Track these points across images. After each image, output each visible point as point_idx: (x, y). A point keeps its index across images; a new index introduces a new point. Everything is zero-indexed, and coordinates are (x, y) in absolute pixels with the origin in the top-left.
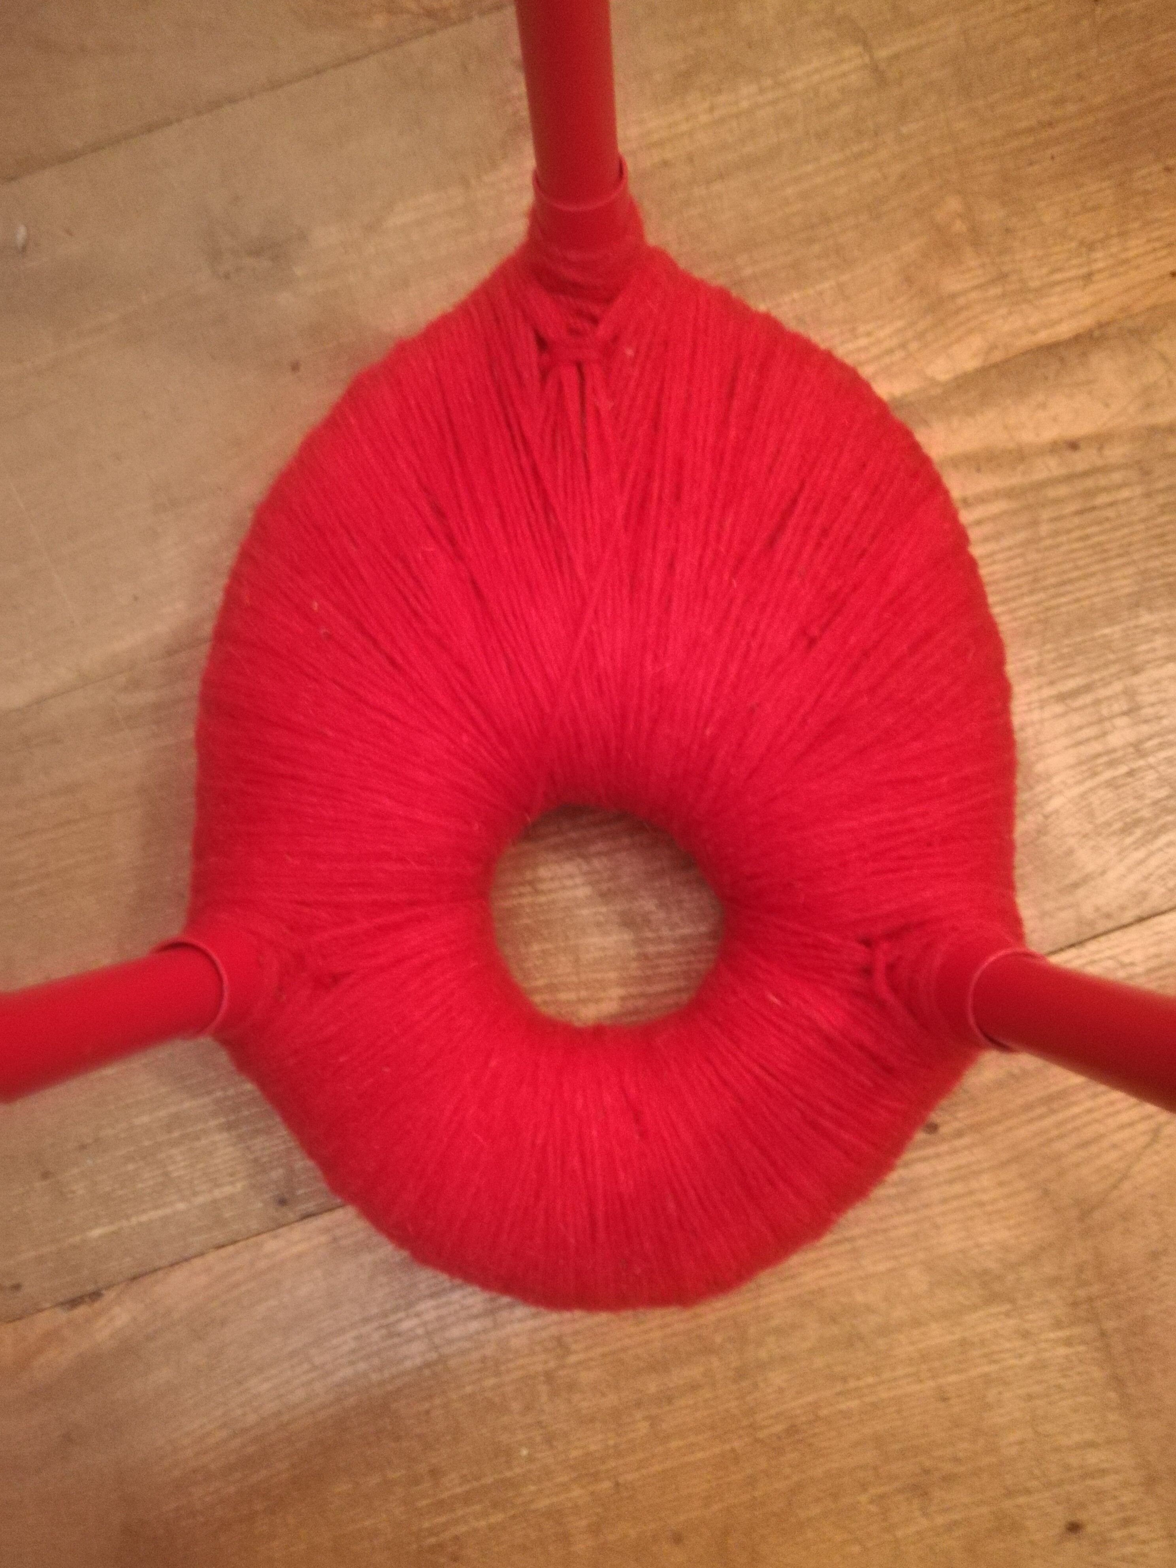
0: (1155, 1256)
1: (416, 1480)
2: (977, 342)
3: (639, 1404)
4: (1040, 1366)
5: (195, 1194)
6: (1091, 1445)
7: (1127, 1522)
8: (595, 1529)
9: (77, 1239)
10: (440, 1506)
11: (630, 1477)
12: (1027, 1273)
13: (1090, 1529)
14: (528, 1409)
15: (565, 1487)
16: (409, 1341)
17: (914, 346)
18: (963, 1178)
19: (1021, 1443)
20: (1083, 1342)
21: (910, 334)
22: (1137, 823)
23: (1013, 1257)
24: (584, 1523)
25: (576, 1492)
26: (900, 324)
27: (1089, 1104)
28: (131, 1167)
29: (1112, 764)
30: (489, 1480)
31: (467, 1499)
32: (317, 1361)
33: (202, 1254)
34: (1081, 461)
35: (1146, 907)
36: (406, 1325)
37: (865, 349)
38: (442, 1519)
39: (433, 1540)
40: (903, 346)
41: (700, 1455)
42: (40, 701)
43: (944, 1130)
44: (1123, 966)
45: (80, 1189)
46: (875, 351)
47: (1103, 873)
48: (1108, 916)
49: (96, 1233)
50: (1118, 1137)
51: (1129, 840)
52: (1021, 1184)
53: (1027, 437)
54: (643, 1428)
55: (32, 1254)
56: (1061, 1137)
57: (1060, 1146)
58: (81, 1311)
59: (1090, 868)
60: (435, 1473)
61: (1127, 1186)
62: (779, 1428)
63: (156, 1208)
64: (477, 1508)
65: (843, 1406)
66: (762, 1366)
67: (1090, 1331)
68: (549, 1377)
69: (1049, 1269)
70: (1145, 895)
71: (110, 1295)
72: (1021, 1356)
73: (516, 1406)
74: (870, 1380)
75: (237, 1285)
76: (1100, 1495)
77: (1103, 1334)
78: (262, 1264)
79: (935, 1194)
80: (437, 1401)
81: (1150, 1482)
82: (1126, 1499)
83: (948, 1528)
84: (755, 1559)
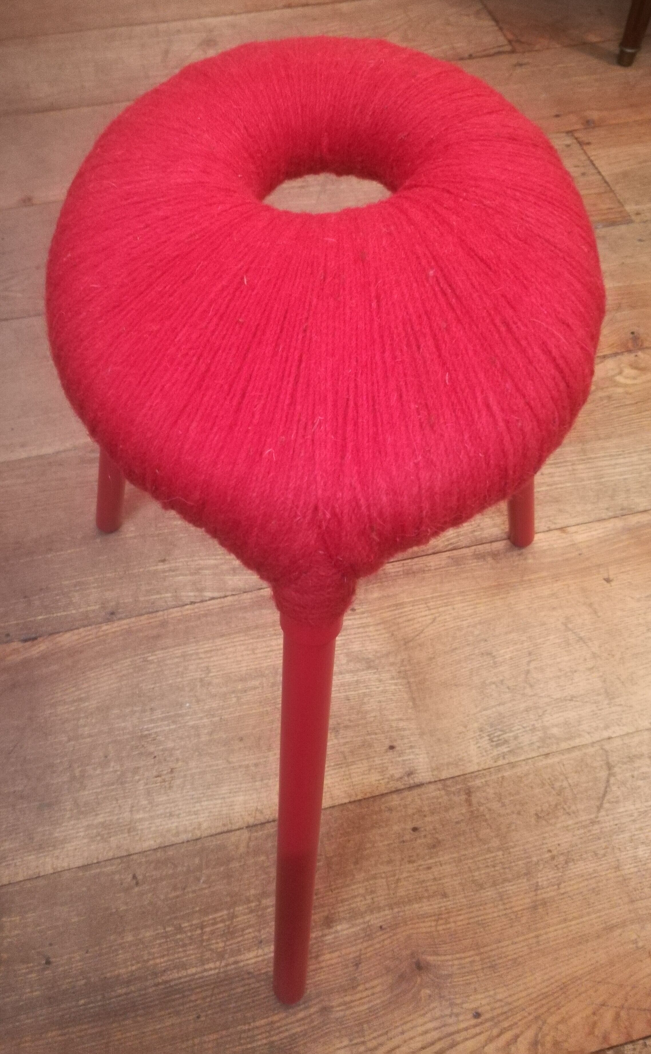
0: (431, 659)
1: (144, 711)
3: (233, 692)
4: (384, 692)
5: (80, 608)
6: (401, 719)
7: (411, 747)
8: (210, 734)
9: (32, 619)
10: (152, 721)
11: (226, 717)
12: (383, 660)
13: (398, 748)
14: (191, 690)
15: (201, 718)
16: (151, 663)
18: (364, 627)
19: (375, 717)
20: (401, 685)
23: (378, 655)
24: (206, 731)
25: (205, 720)
27: (411, 608)
28: (58, 597)
30: (172, 713)
31: (162, 719)
32: (115, 668)
33: (77, 628)
36: (150, 658)
38: (152, 725)
39: (146, 733)
41: (254, 711)
43: (357, 611)
44: (427, 566)
45: (37, 603)
49: (40, 617)
50: (420, 619)
52: (384, 631)
54: (234, 700)
55: (15, 622)
56: (399, 617)
57: (400, 620)
58: (28, 644)
60: (152, 709)
61: (422, 635)
63: (64, 611)
64: (166, 722)
67: (405, 681)
68: (201, 680)
69: (391, 660)
71: (40, 639)
72: (378, 688)
73: (187, 689)
75: (89, 640)
76: (402, 738)
77: (409, 682)
78: (101, 633)
79: (353, 631)
80: (158, 685)
81: (422, 734)
82: (412, 739)
83: (345, 744)
84: (269, 749)
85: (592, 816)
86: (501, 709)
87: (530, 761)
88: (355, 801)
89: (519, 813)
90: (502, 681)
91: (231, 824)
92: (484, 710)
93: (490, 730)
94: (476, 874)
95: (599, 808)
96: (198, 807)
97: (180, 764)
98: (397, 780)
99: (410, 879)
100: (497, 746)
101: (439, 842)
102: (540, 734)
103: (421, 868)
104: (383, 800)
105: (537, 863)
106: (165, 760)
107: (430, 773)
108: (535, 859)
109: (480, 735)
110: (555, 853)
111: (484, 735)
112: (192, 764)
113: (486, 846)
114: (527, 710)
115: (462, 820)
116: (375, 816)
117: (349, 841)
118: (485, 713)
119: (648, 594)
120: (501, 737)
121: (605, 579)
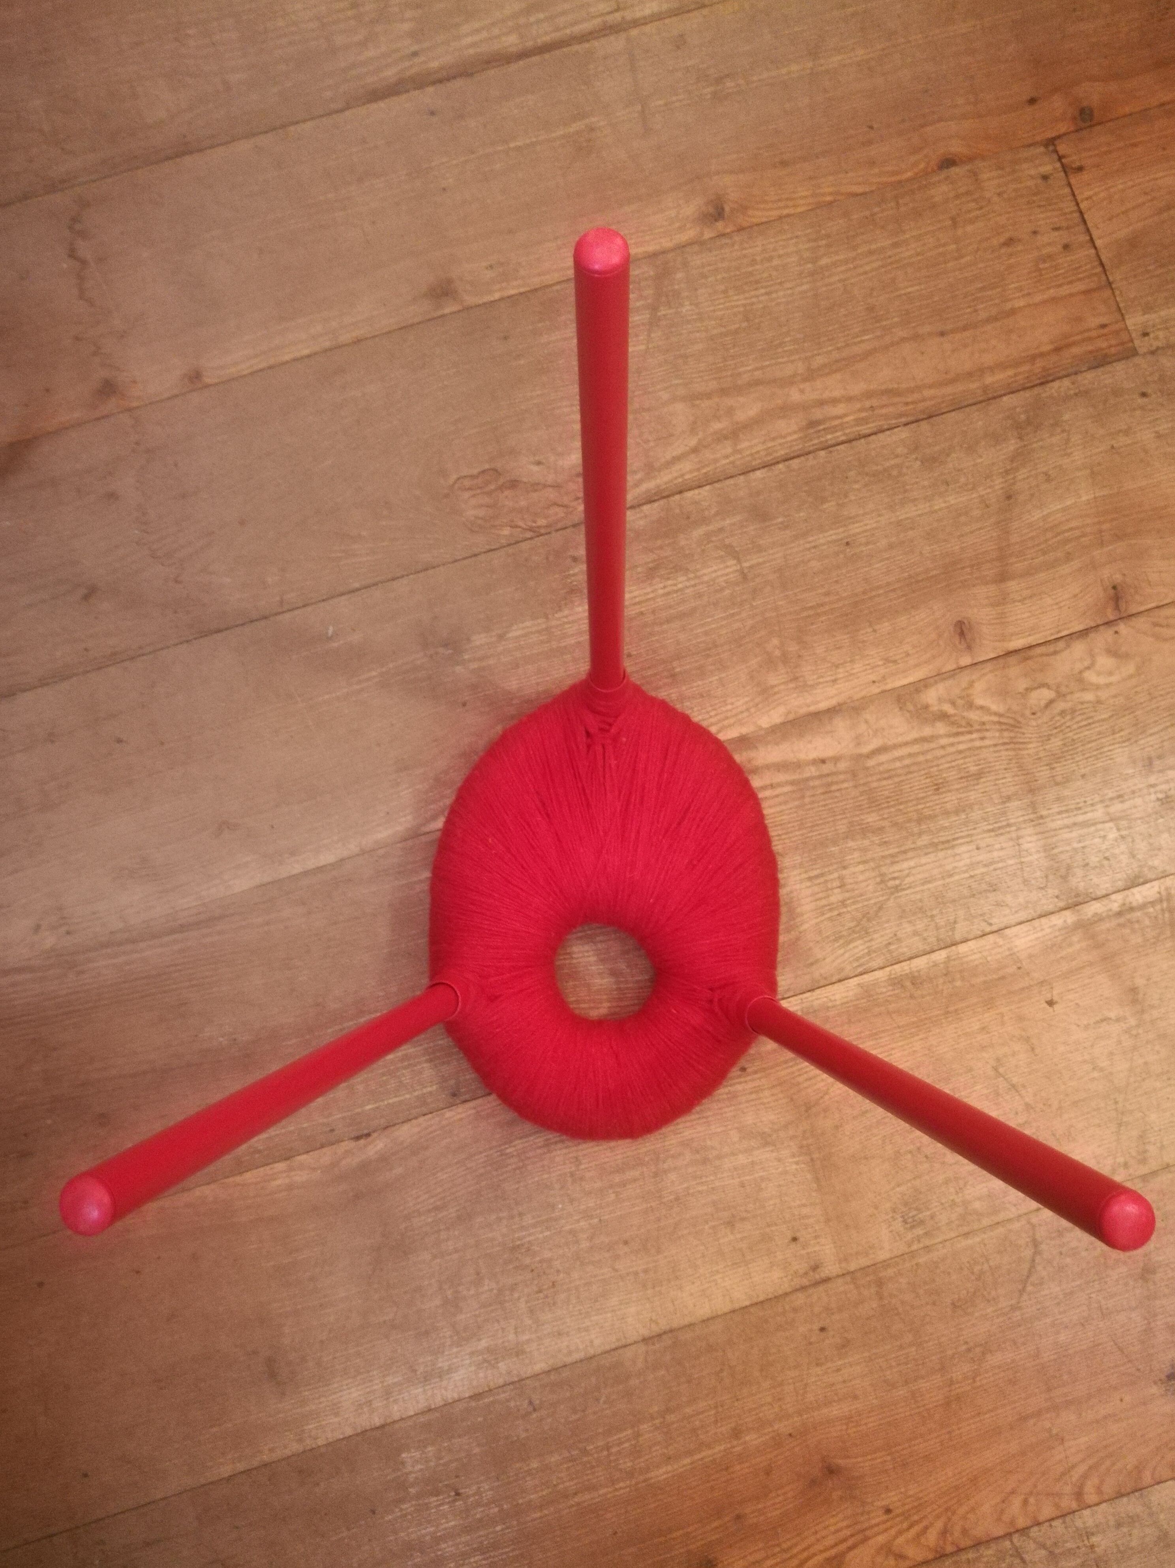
0: (837, 1127)
1: (512, 1217)
2: (782, 710)
3: (611, 1187)
4: (786, 1172)
5: (415, 1091)
6: (804, 1205)
7: (816, 1237)
8: (591, 1238)
9: (359, 1110)
10: (522, 1228)
11: (606, 1217)
12: (782, 1134)
13: (801, 1239)
14: (562, 1188)
15: (578, 1221)
16: (510, 1157)
17: (753, 710)
18: (757, 1092)
19: (775, 1204)
20: (804, 1163)
21: (751, 704)
22: (840, 937)
23: (776, 1127)
24: (585, 1236)
25: (582, 1223)
26: (747, 699)
28: (384, 1078)
29: (831, 910)
30: (544, 1218)
31: (534, 1226)
32: (469, 1165)
33: (416, 1118)
34: (826, 769)
35: (842, 976)
36: (508, 1151)
37: (731, 710)
38: (523, 1234)
39: (519, 1243)
40: (748, 710)
41: (636, 1208)
43: (749, 1070)
44: (831, 1001)
45: (360, 1087)
46: (734, 712)
47: (824, 959)
48: (825, 978)
49: (368, 1108)
51: (837, 945)
52: (781, 1095)
53: (802, 756)
54: (613, 1197)
55: (340, 1116)
56: (800, 1075)
57: (800, 1079)
58: (362, 1142)
59: (819, 956)
60: (520, 1214)
61: (827, 1097)
62: (672, 1197)
63: (396, 1096)
64: (539, 1229)
65: (700, 1189)
66: (665, 1172)
67: (807, 1158)
68: (572, 1175)
69: (791, 1133)
70: (842, 969)
71: (375, 1135)
72: (777, 1169)
73: (557, 1186)
74: (712, 1178)
75: (432, 1132)
76: (806, 1227)
77: (812, 1160)
78: (444, 1123)
79: (743, 1099)
80: (522, 1184)
81: (828, 1221)
82: (817, 1228)
83: (742, 1239)
84: (659, 1251)
85: (1013, 1302)
86: (917, 1182)
87: (947, 1243)
88: (757, 1304)
89: (934, 1304)
90: (919, 1149)
91: (625, 1337)
92: (898, 1186)
93: (904, 1210)
94: (888, 1373)
95: (1022, 1292)
96: (587, 1323)
97: (562, 1275)
98: (801, 1277)
99: (818, 1383)
100: (912, 1227)
101: (848, 1341)
102: (960, 1210)
103: (829, 1371)
104: (787, 1299)
105: (953, 1357)
106: (544, 1273)
107: (837, 1265)
108: (950, 1353)
109: (892, 1217)
110: (971, 1344)
111: (898, 1216)
112: (575, 1275)
113: (898, 1343)
114: (947, 1182)
115: (873, 1316)
116: (779, 1318)
117: (752, 1347)
118: (898, 1189)
119: (1098, 1019)
120: (916, 1218)
121: (1047, 1002)
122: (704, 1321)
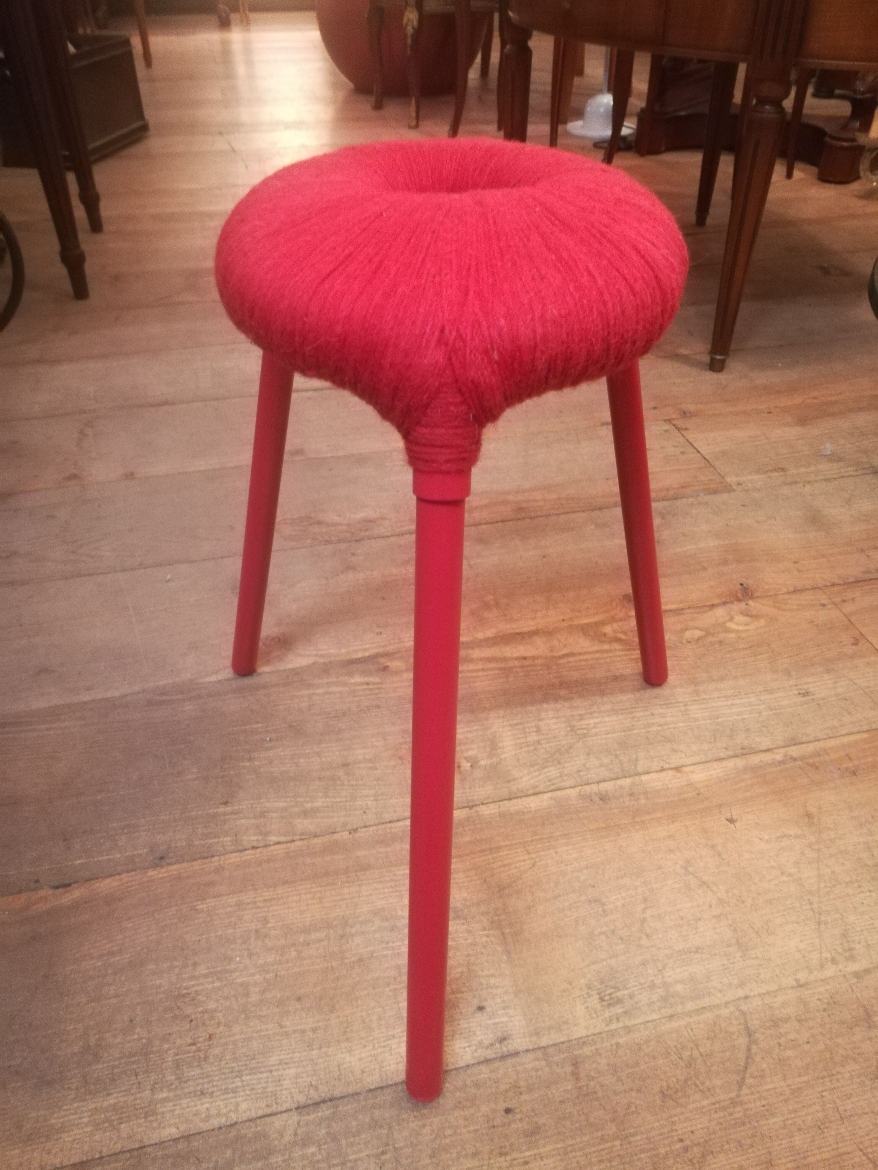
0: (529, 907)
1: (185, 966)
2: (494, 630)
3: (294, 945)
4: (474, 944)
5: (126, 852)
6: (493, 975)
7: (505, 1008)
8: (262, 993)
9: (69, 863)
10: (193, 977)
11: (283, 973)
12: (473, 910)
13: (488, 1009)
14: (244, 943)
15: (253, 975)
16: (199, 913)
19: (461, 972)
20: (495, 937)
22: (536, 764)
24: (257, 990)
25: (257, 977)
27: (507, 852)
28: (102, 840)
29: (528, 746)
30: (218, 969)
31: (206, 976)
32: (157, 917)
33: (120, 874)
34: (526, 663)
35: (537, 790)
36: (199, 907)
38: (193, 983)
39: (185, 991)
41: (316, 967)
42: (125, 696)
45: (78, 846)
47: (522, 778)
48: (522, 792)
49: (78, 862)
50: (517, 865)
51: (532, 769)
53: (508, 655)
54: (294, 954)
55: (47, 867)
56: (494, 862)
57: (494, 866)
58: (61, 890)
59: (517, 776)
60: (195, 964)
61: (520, 881)
62: (355, 959)
63: (107, 855)
64: (210, 979)
65: (385, 953)
66: (352, 935)
67: (498, 932)
68: (257, 932)
69: (483, 908)
70: (536, 787)
71: (74, 886)
72: (466, 940)
73: (239, 941)
75: (131, 886)
76: (494, 996)
77: (502, 934)
78: (145, 880)
80: (204, 937)
81: (517, 992)
82: (506, 998)
84: (332, 1010)
85: (733, 1095)
86: (613, 962)
87: (650, 1024)
89: (639, 1090)
90: (613, 931)
91: (276, 1104)
92: (593, 964)
93: (600, 987)
95: (740, 1084)
96: (238, 1083)
97: (222, 1028)
98: (487, 1048)
100: (609, 1006)
101: (539, 1128)
102: (661, 992)
103: (515, 1162)
105: (665, 1157)
106: (204, 1024)
107: (528, 1039)
108: (662, 1151)
109: (588, 993)
110: (687, 1142)
111: (593, 993)
112: (236, 1029)
113: (599, 1134)
114: (644, 964)
115: (568, 1099)
116: (458, 1094)
117: (424, 1126)
118: (593, 967)
119: (778, 834)
120: (613, 996)
121: (728, 820)
122: (370, 1091)
